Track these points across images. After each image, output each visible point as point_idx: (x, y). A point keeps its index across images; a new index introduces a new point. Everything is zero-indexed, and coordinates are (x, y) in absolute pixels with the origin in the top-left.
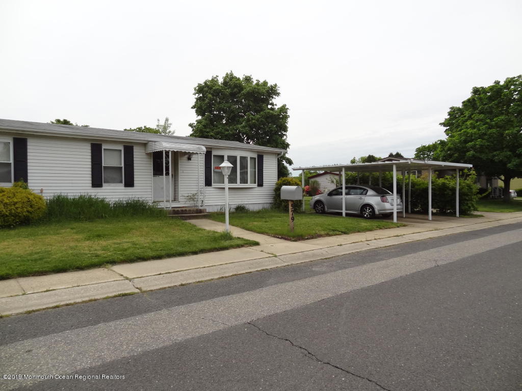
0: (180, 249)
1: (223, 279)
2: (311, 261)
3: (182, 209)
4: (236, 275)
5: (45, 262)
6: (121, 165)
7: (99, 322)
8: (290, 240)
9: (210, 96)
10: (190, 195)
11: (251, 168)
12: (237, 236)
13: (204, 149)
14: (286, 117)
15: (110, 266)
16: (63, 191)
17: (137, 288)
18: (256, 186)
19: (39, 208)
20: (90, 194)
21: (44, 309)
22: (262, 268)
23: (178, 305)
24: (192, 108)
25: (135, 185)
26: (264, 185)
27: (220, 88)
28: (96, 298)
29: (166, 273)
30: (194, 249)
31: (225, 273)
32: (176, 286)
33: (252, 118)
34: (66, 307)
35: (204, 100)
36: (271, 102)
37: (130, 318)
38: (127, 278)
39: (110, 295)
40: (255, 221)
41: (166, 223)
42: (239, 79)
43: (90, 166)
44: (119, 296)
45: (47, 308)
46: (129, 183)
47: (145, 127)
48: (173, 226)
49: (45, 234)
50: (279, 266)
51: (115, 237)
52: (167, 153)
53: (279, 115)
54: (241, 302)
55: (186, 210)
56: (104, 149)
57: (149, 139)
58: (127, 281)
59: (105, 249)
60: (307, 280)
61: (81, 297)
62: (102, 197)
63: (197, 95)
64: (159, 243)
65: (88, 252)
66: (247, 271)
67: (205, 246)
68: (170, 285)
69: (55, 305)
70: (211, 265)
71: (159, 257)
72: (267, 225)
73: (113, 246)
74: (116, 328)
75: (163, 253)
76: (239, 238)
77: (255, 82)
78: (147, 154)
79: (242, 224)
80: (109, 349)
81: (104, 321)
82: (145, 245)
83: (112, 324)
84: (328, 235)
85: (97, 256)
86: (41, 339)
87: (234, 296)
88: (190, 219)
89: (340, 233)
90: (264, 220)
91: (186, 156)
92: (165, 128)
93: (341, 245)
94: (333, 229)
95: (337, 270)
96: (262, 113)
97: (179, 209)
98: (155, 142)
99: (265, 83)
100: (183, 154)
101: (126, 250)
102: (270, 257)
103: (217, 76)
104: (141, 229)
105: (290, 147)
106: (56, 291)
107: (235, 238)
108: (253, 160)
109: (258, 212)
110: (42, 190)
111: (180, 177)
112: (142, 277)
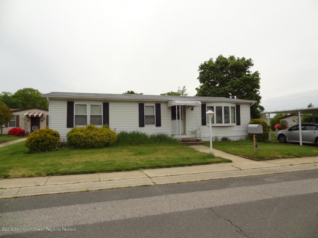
0: (182, 163)
1: (203, 182)
2: (266, 174)
3: (187, 139)
4: (211, 180)
5: (112, 166)
6: (154, 114)
7: (129, 198)
8: (254, 160)
9: (207, 70)
10: (192, 131)
11: (231, 114)
12: (218, 156)
13: (200, 103)
14: (258, 80)
15: (142, 170)
16: (125, 129)
17: (153, 183)
18: (236, 125)
19: (113, 138)
20: (138, 131)
21: (107, 189)
22: (230, 177)
23: (172, 194)
24: (197, 79)
25: (161, 125)
26: (241, 124)
27: (214, 65)
28: (132, 186)
29: (170, 176)
30: (189, 163)
31: (205, 178)
32: (174, 183)
33: (234, 82)
34: (117, 189)
35: (204, 74)
36: (247, 70)
37: (144, 198)
38: (149, 177)
39: (139, 185)
40: (232, 147)
41: (177, 147)
42: (226, 59)
43: (138, 116)
44: (143, 186)
45: (108, 189)
46: (159, 124)
47: (171, 92)
48: (181, 149)
49: (115, 152)
50: (242, 176)
51: (148, 154)
52: (178, 106)
53: (253, 78)
54: (209, 195)
55: (190, 140)
56: (145, 106)
57: (169, 99)
58: (149, 179)
59: (142, 160)
60: (258, 186)
61: (125, 185)
62: (143, 132)
63: (200, 71)
64: (170, 158)
65: (133, 162)
66: (219, 178)
67: (197, 161)
68: (171, 182)
69: (112, 187)
70: (198, 173)
71: (169, 167)
72: (240, 150)
73: (146, 159)
74: (136, 202)
75: (171, 164)
76: (219, 157)
77: (237, 59)
78: (168, 108)
79: (224, 149)
80: (130, 212)
81: (132, 198)
82: (163, 159)
83: (135, 200)
84: (284, 158)
85: (137, 164)
86: (101, 203)
87: (206, 192)
88: (192, 145)
89: (294, 156)
90: (239, 146)
91: (190, 108)
92: (183, 92)
93: (292, 165)
94: (288, 153)
95: (283, 182)
96: (241, 78)
97: (186, 139)
98: (172, 100)
99: (243, 59)
100: (189, 106)
101: (152, 161)
102: (237, 170)
103: (212, 58)
104: (163, 151)
105: (262, 99)
106: (114, 181)
107: (217, 157)
108: (233, 109)
109: (237, 142)
110: (115, 129)
111: (187, 120)
112: (157, 177)
